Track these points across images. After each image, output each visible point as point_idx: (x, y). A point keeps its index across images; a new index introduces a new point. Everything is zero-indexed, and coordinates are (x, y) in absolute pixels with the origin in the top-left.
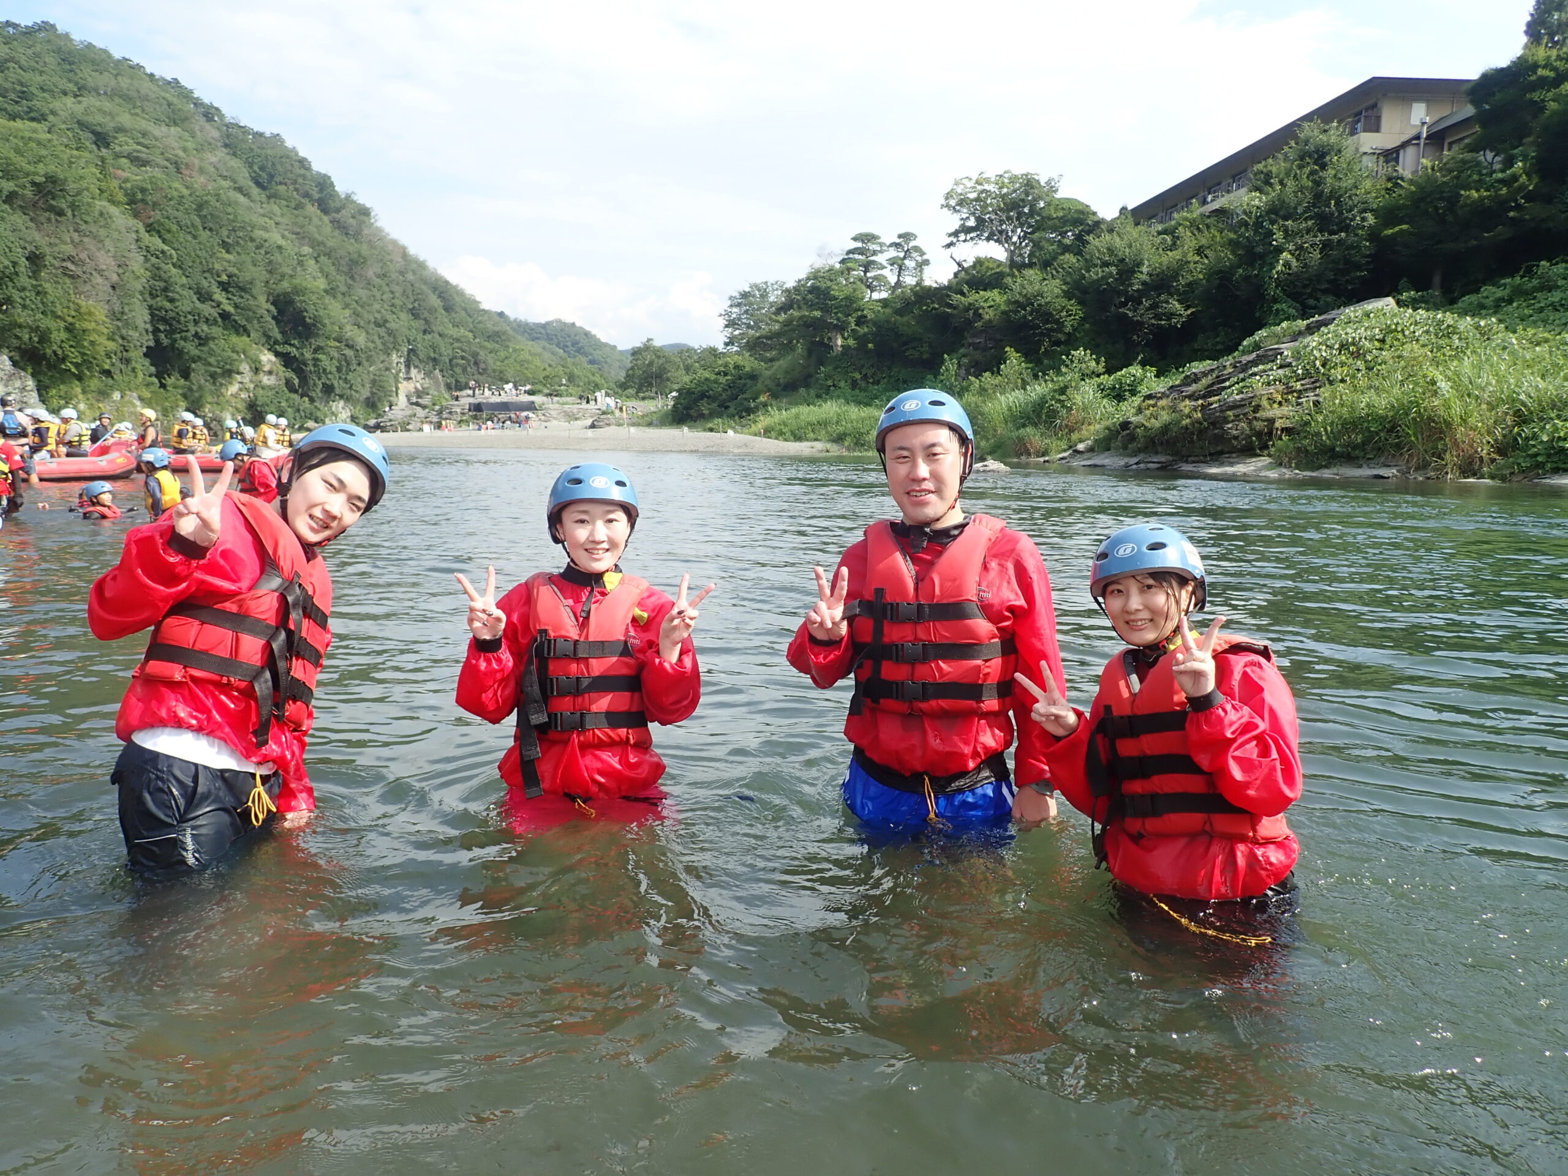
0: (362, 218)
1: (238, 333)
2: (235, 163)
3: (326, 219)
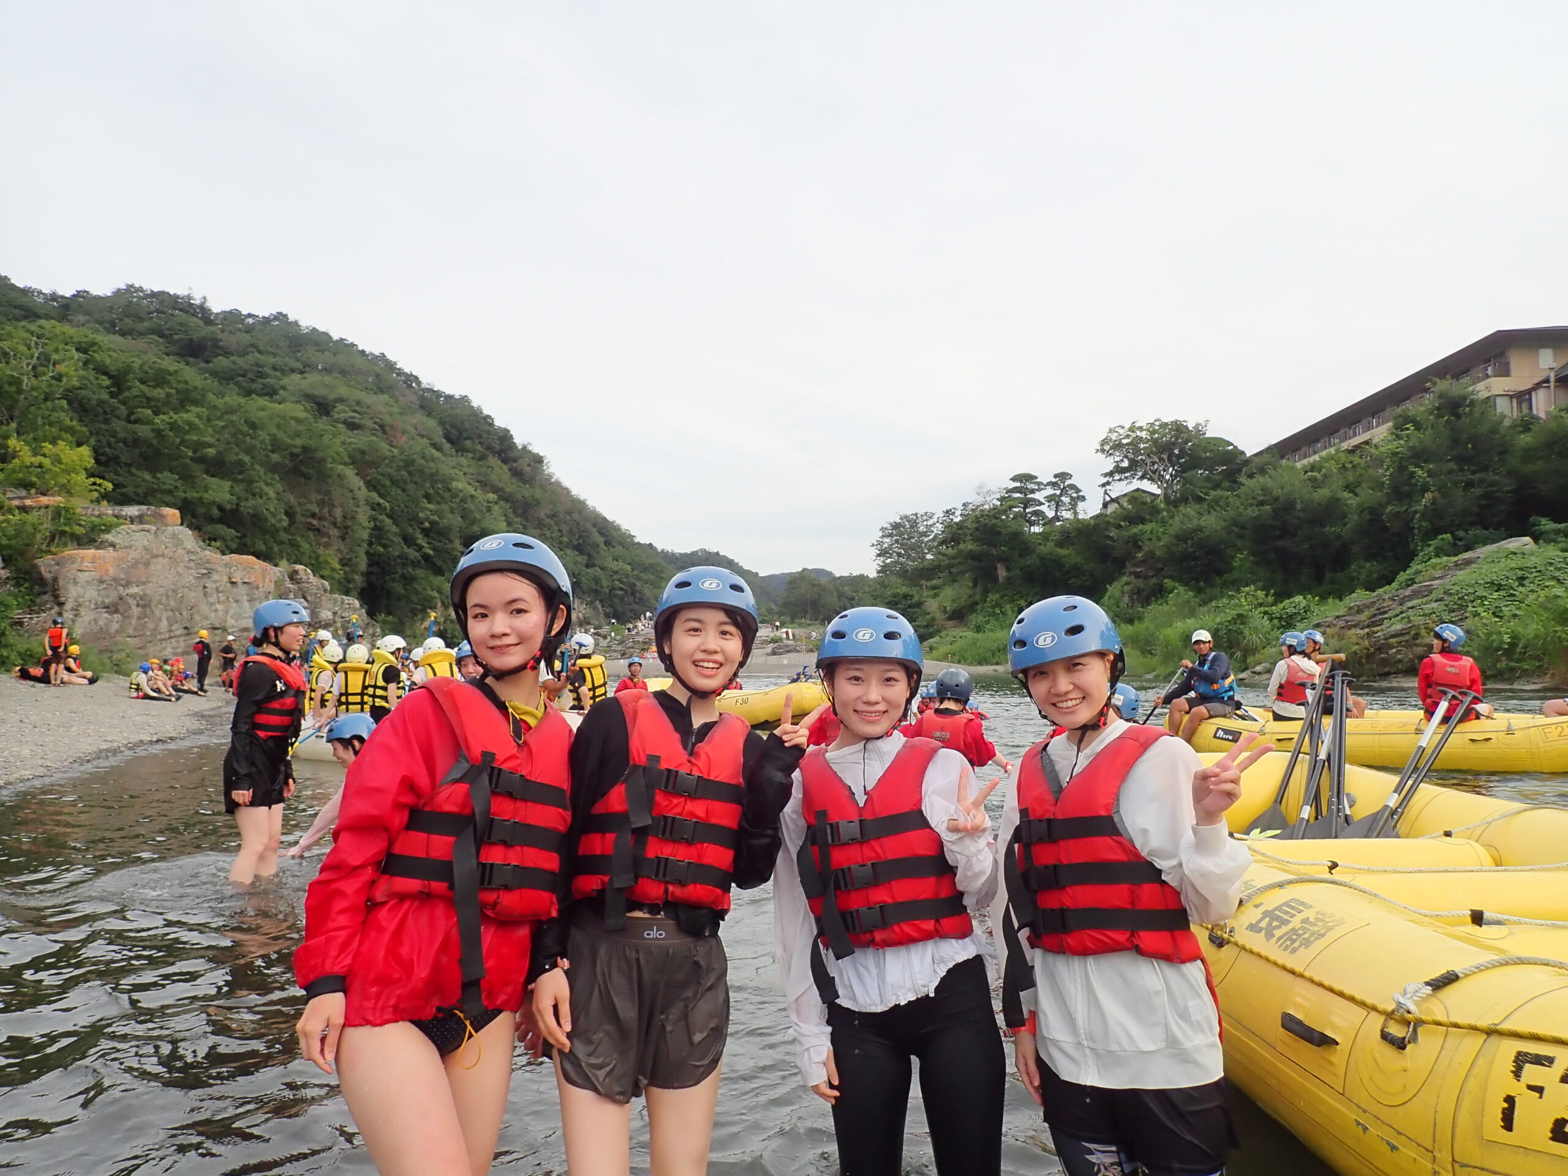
0: (537, 465)
2: (432, 423)
3: (505, 467)
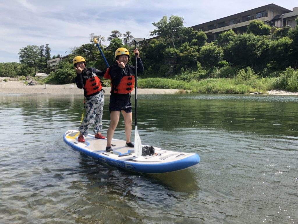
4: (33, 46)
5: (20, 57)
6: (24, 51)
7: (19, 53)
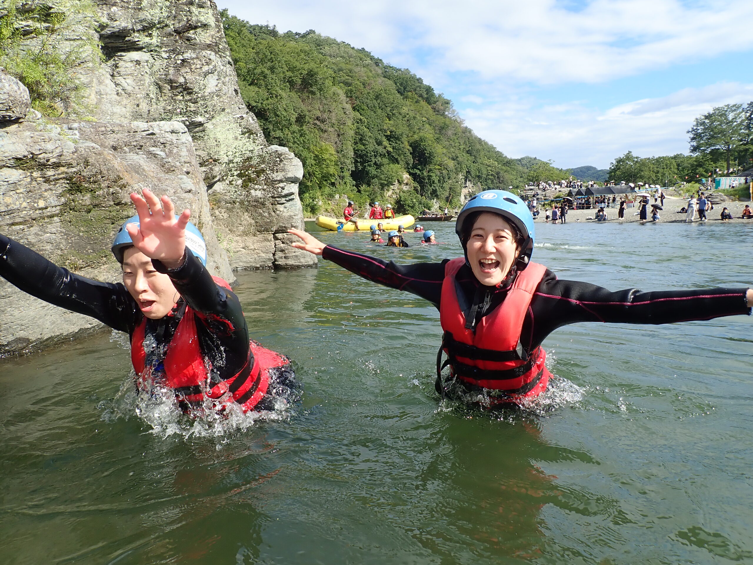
0: (446, 105)
1: (393, 163)
2: (390, 83)
3: (429, 106)
4: (728, 105)
5: (693, 139)
6: (703, 124)
7: (691, 130)
